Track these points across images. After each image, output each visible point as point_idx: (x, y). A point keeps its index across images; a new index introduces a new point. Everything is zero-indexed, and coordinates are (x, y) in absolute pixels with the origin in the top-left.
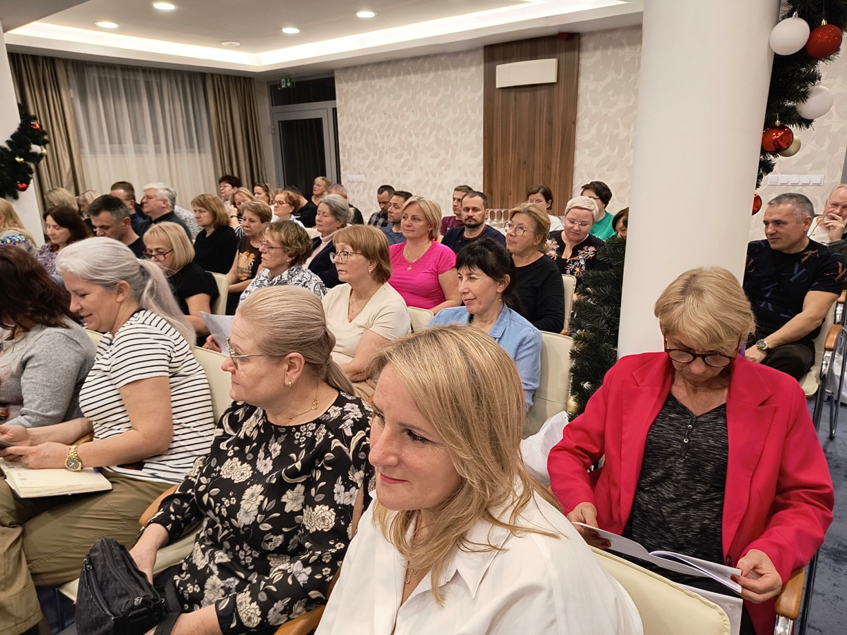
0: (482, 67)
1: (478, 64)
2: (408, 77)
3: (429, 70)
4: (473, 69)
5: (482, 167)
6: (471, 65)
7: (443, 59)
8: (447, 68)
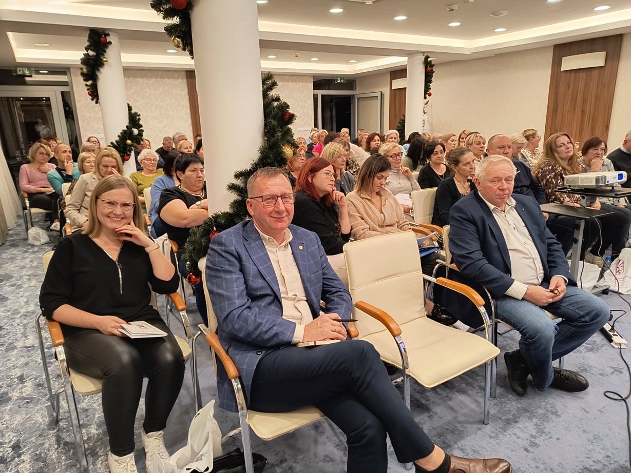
0: (185, 80)
1: (182, 78)
2: (137, 79)
3: (152, 77)
4: (180, 80)
5: (191, 128)
6: (178, 78)
7: (160, 73)
8: (164, 78)
